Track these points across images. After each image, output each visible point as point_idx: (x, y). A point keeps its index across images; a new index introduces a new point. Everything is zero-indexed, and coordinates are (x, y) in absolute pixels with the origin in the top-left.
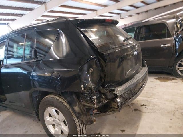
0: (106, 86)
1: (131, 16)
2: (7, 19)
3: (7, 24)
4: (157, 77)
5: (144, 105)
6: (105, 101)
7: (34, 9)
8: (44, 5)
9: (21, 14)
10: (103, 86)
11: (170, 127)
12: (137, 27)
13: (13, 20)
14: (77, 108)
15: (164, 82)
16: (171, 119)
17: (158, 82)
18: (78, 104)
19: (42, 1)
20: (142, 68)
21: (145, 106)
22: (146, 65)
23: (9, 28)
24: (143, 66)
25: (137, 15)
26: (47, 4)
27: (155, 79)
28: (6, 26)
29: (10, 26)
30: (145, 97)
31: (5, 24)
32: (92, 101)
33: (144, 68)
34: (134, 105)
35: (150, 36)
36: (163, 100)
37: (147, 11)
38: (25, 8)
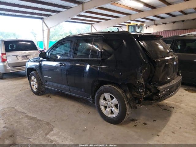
0: (152, 83)
1: (165, 24)
2: (43, 14)
3: (42, 18)
4: (186, 88)
5: (172, 107)
6: (149, 94)
7: (71, 8)
8: (81, 6)
9: (58, 10)
10: (150, 83)
11: (192, 123)
12: (174, 40)
13: (48, 15)
14: (128, 96)
15: (192, 93)
16: (194, 119)
17: (187, 92)
18: (129, 93)
19: (80, 1)
20: (177, 76)
21: (174, 108)
22: (181, 75)
23: (44, 23)
24: (178, 75)
25: (173, 23)
26: (85, 4)
27: (184, 89)
28: (41, 20)
29: (45, 21)
30: (174, 102)
31: (40, 18)
32: (140, 92)
33: (178, 77)
34: (163, 106)
35: (185, 50)
36: (189, 106)
37: (183, 21)
38: (62, 6)
